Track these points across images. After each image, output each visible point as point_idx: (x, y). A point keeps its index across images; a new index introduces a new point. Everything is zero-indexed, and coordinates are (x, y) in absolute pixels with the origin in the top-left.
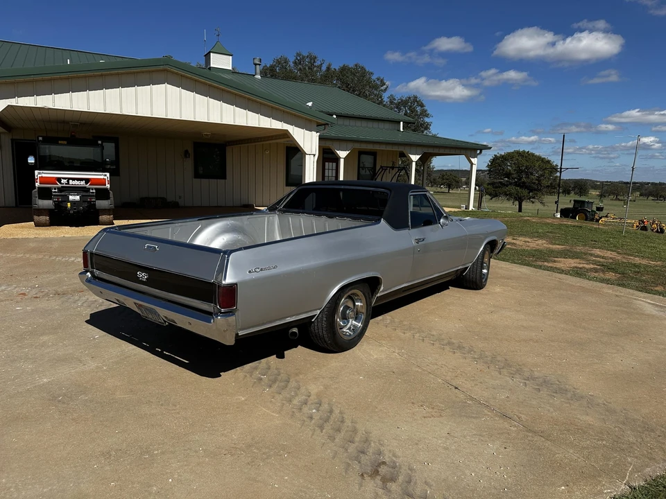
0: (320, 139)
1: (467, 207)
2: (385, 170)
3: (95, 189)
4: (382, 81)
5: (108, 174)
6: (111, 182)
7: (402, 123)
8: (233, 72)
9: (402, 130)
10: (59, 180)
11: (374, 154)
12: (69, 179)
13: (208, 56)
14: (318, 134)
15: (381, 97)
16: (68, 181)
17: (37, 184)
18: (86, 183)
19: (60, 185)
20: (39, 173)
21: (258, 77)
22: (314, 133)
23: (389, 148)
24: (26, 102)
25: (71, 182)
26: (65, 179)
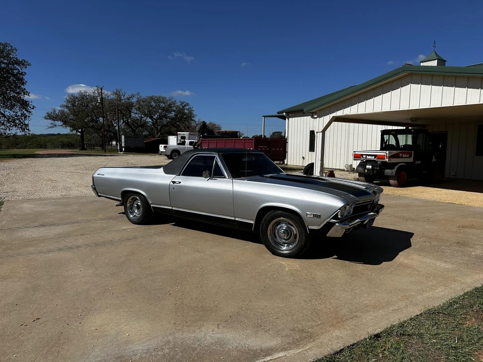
6: (388, 157)
10: (362, 155)
12: (367, 155)
18: (375, 158)
19: (363, 159)
24: (339, 113)
25: (368, 157)
26: (365, 155)
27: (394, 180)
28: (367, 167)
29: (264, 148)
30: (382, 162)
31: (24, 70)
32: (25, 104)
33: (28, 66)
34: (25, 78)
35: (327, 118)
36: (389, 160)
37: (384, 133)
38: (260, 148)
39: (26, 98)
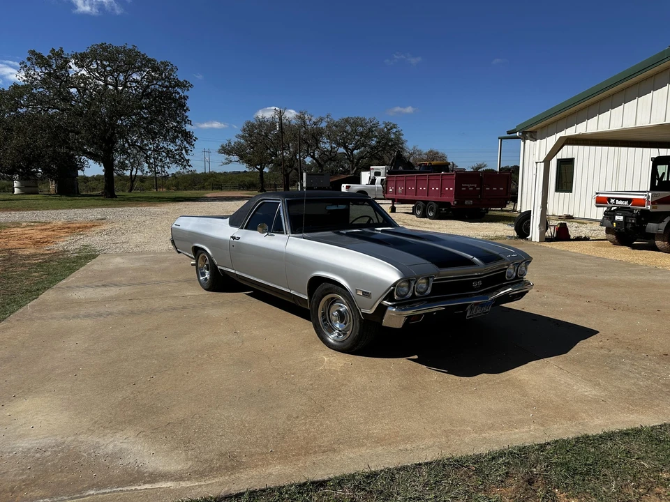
3: (638, 210)
10: (609, 199)
12: (616, 199)
16: (615, 201)
18: (629, 203)
24: (570, 132)
25: (618, 202)
26: (613, 198)
27: (664, 241)
28: (617, 218)
29: (471, 187)
30: (642, 211)
31: (186, 93)
32: (187, 136)
33: (190, 88)
34: (188, 103)
35: (551, 141)
36: (653, 208)
37: (657, 161)
38: (464, 187)
39: (188, 128)
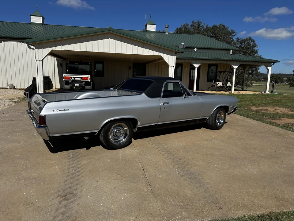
0: (177, 59)
1: (265, 92)
2: (221, 73)
3: (85, 81)
4: (233, 31)
5: (89, 76)
6: (90, 79)
7: (231, 50)
8: (156, 32)
9: (231, 54)
10: (71, 78)
11: (216, 65)
12: (75, 77)
13: (146, 26)
14: (176, 57)
15: (232, 39)
16: (74, 78)
17: (64, 79)
18: (81, 79)
19: (72, 80)
20: (64, 75)
21: (167, 33)
22: (174, 56)
23: (225, 62)
24: (58, 48)
25: (76, 79)
28: (76, 85)
35: (46, 50)
